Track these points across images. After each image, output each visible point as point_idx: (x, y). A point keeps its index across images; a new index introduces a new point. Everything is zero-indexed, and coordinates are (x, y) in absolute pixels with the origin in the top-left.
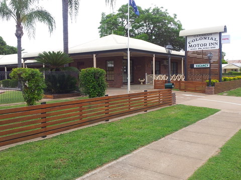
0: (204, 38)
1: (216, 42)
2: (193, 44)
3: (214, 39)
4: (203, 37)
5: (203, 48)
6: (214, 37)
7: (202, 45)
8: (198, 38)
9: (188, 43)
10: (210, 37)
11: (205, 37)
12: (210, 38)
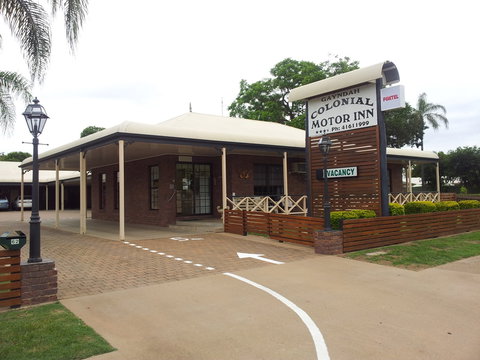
0: (344, 100)
1: (370, 108)
2: (319, 118)
3: (365, 101)
4: (340, 99)
5: (341, 127)
6: (364, 95)
7: (339, 120)
8: (330, 103)
9: (310, 117)
10: (356, 97)
11: (345, 98)
12: (355, 101)
